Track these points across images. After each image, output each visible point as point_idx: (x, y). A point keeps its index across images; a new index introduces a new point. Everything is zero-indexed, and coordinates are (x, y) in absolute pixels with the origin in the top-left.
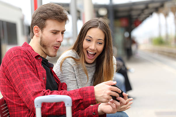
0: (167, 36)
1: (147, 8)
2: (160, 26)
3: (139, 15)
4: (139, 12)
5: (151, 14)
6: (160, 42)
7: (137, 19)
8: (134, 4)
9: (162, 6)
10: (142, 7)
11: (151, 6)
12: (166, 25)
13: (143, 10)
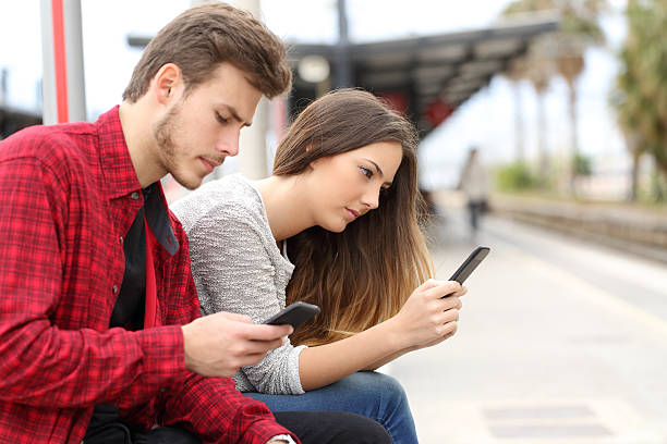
0: (545, 161)
1: (470, 57)
2: (519, 124)
3: (445, 83)
4: (444, 72)
5: (486, 79)
6: (521, 180)
7: (436, 95)
8: (425, 42)
9: (523, 51)
10: (454, 52)
11: (485, 49)
12: (542, 122)
13: (457, 65)
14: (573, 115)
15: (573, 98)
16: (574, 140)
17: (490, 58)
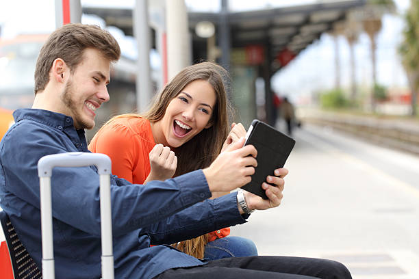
0: (354, 89)
1: (307, 22)
2: (337, 62)
4: (289, 31)
5: (318, 36)
6: (339, 101)
7: (284, 46)
8: (278, 12)
9: (342, 18)
10: (297, 19)
11: (316, 17)
12: (353, 63)
13: (298, 28)
14: (374, 59)
15: (374, 47)
16: (374, 76)
17: (320, 23)
